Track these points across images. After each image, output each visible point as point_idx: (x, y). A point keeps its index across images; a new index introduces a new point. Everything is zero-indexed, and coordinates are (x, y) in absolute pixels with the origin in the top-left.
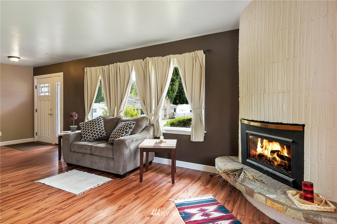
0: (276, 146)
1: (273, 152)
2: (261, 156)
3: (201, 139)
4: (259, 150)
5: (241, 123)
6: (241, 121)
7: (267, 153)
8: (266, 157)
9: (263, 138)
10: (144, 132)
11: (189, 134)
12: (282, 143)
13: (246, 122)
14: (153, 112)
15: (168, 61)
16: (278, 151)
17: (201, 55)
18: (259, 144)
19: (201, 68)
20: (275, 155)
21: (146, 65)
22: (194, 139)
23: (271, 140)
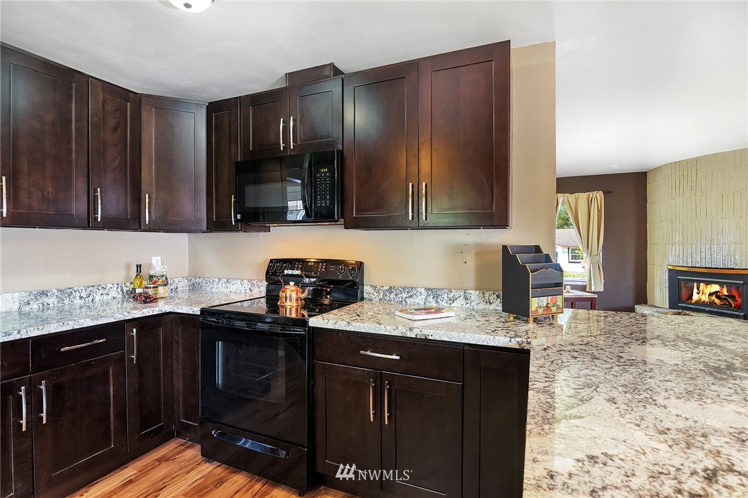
0: (715, 288)
1: (711, 295)
3: (601, 289)
9: (699, 282)
12: (720, 283)
16: (717, 292)
18: (695, 290)
19: (600, 211)
20: (714, 297)
22: (593, 289)
23: (709, 283)
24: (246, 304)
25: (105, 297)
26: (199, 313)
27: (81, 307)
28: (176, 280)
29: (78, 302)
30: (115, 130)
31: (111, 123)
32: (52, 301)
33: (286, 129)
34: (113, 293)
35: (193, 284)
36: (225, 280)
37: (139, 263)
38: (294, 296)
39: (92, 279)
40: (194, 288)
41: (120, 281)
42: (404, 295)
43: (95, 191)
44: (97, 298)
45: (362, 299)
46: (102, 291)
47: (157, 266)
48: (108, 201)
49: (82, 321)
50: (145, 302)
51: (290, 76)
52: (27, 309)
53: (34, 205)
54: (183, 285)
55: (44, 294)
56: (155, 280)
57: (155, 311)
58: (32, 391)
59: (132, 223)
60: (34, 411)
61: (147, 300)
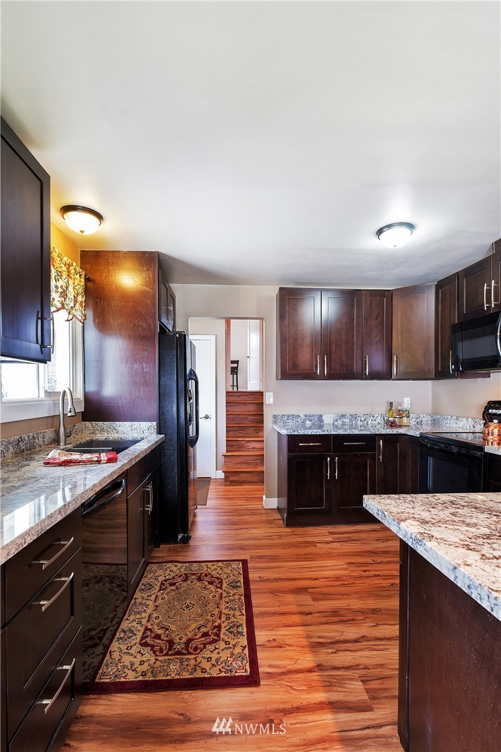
25: (374, 422)
26: (419, 436)
27: (361, 426)
28: (422, 416)
29: (359, 423)
30: (377, 318)
31: (375, 314)
32: (347, 420)
33: (489, 290)
34: (379, 420)
35: (434, 420)
36: (455, 418)
37: (391, 401)
39: (367, 410)
40: (435, 422)
41: (383, 413)
43: (366, 357)
44: (369, 422)
46: (372, 418)
47: (406, 403)
48: (376, 360)
49: (353, 430)
50: (391, 426)
51: (496, 244)
52: (336, 423)
53: (338, 368)
54: (426, 419)
55: (343, 416)
56: (401, 414)
57: (395, 431)
58: (332, 461)
59: (386, 375)
60: (333, 472)
61: (392, 425)
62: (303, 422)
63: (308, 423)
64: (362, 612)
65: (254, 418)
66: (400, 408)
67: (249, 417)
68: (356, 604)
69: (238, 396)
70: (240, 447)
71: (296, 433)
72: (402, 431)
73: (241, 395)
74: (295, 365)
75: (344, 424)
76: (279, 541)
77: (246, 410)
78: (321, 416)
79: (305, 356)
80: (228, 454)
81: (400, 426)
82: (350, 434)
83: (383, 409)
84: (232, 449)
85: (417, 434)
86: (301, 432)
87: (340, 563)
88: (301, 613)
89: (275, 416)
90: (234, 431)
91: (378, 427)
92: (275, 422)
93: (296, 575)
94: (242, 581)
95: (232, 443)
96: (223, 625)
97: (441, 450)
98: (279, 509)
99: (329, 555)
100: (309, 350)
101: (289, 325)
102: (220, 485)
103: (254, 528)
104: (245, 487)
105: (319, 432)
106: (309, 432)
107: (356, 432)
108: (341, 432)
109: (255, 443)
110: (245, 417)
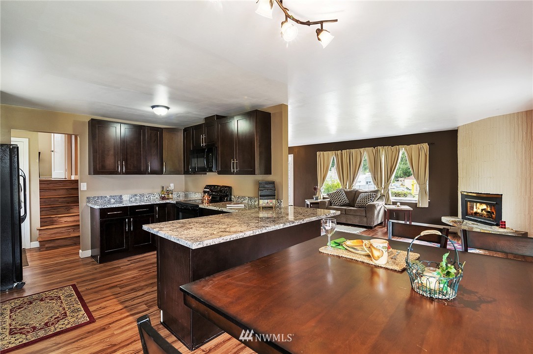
0: (484, 207)
1: (482, 210)
2: (476, 213)
3: (427, 206)
4: (475, 210)
5: (462, 194)
6: (461, 192)
7: (479, 211)
8: (479, 213)
9: (477, 202)
10: (380, 200)
11: (415, 202)
12: (487, 204)
13: (465, 193)
14: (383, 187)
15: (397, 150)
16: (485, 209)
17: (425, 146)
18: (475, 207)
19: (426, 156)
20: (484, 211)
21: (378, 152)
22: (420, 205)
23: (481, 203)
24: (198, 201)
25: (154, 198)
28: (180, 193)
29: (146, 199)
30: (154, 142)
31: (153, 140)
32: (138, 198)
33: (203, 138)
34: (157, 196)
35: (186, 194)
37: (163, 186)
38: (206, 198)
39: (150, 191)
40: (186, 196)
41: (159, 192)
42: (242, 199)
43: (148, 163)
44: (151, 198)
45: (231, 200)
46: (153, 196)
47: (172, 187)
48: (154, 164)
51: (206, 119)
52: (131, 200)
53: (132, 168)
54: (182, 194)
55: (136, 195)
56: (168, 192)
57: (164, 202)
58: (129, 220)
59: (160, 172)
60: (130, 227)
61: (163, 198)
62: (109, 200)
63: (113, 201)
64: (146, 285)
65: (64, 199)
66: (168, 189)
67: (59, 199)
68: (143, 284)
69: (48, 184)
70: (52, 222)
71: (106, 207)
72: (168, 201)
73: (51, 183)
74: (103, 167)
75: (136, 200)
76: (96, 271)
77: (56, 194)
78: (121, 196)
79: (110, 161)
80: (42, 228)
81: (168, 199)
82: (139, 205)
83: (160, 190)
84: (45, 224)
85: (174, 202)
86: (109, 206)
87: (136, 271)
88: (113, 295)
89: (88, 198)
90: (46, 210)
91: (157, 200)
92: (88, 202)
93: (109, 282)
94: (74, 293)
95: (46, 220)
96: (67, 312)
97: (185, 209)
98: (92, 256)
99: (129, 270)
100: (113, 157)
101: (98, 142)
102: (36, 252)
103: (75, 269)
104: (60, 249)
105: (121, 205)
106: (114, 206)
107: (143, 204)
108: (134, 204)
109: (67, 218)
110: (57, 199)
